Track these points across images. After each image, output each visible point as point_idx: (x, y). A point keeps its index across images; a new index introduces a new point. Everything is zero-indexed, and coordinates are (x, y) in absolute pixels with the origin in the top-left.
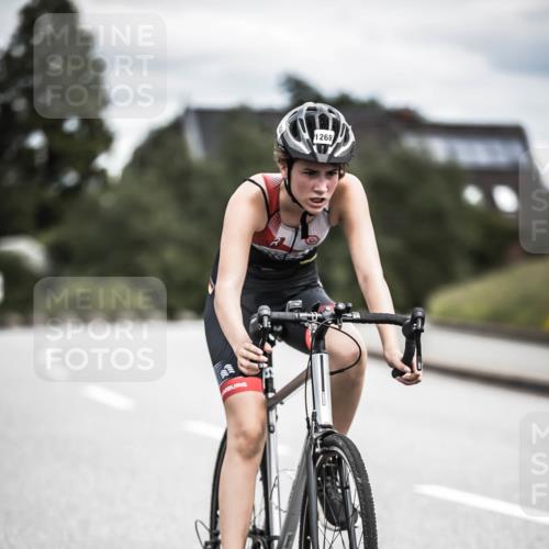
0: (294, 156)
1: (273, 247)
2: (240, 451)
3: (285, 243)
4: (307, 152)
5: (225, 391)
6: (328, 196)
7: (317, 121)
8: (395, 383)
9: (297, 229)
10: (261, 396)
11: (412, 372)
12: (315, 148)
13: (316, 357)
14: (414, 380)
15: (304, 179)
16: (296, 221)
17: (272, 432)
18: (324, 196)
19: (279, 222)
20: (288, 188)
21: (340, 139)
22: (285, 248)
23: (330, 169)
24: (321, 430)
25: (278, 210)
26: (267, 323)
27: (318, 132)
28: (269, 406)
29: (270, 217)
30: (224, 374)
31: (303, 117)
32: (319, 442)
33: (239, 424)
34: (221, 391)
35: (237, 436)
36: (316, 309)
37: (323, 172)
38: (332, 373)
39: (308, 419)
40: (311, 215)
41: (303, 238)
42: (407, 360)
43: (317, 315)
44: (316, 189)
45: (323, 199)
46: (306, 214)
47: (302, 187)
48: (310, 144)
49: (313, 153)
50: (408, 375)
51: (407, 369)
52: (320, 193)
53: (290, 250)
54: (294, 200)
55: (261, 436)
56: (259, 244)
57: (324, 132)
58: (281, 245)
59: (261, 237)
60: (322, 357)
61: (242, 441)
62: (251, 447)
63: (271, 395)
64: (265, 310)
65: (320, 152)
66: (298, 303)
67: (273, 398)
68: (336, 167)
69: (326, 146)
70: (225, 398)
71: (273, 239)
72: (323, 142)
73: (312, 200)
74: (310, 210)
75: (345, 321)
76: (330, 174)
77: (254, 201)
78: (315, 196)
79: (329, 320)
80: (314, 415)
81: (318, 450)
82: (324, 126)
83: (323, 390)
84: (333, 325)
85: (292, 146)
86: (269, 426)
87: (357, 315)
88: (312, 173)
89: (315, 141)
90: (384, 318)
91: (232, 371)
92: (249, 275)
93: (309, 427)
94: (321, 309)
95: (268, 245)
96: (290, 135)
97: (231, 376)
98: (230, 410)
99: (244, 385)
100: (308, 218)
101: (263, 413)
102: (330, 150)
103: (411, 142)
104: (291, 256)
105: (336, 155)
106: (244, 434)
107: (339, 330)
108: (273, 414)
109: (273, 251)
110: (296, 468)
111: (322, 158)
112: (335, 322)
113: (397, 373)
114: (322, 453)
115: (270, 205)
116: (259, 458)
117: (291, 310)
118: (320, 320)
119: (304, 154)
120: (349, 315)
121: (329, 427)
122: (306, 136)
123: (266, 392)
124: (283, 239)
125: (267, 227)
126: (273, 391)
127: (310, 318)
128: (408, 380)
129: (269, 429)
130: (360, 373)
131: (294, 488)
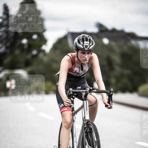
0: (79, 48)
1: (74, 73)
2: (65, 127)
3: (77, 72)
4: (82, 47)
5: (61, 111)
6: (88, 59)
7: (85, 39)
8: (106, 108)
9: (80, 68)
10: (71, 112)
11: (110, 105)
12: (84, 46)
13: (85, 102)
14: (111, 108)
15: (81, 54)
16: (80, 66)
17: (74, 122)
18: (87, 59)
19: (75, 66)
20: (77, 57)
21: (91, 44)
22: (77, 73)
23: (88, 52)
24: (86, 121)
25: (75, 63)
26: (71, 93)
27: (85, 42)
28: (73, 115)
29: (73, 65)
30: (61, 106)
31: (81, 38)
32: (86, 124)
33: (65, 120)
34: (60, 111)
35: (65, 123)
36: (85, 89)
37: (86, 53)
38: (89, 106)
39: (83, 118)
40: (84, 64)
41: (82, 70)
42: (109, 102)
43: (85, 91)
44: (85, 57)
45: (86, 60)
46: (82, 64)
47: (81, 57)
48: (83, 45)
49: (84, 48)
50: (109, 106)
51: (109, 105)
52: (86, 58)
53: (78, 73)
54: (79, 60)
55: (71, 123)
56: (70, 72)
57: (87, 42)
58: (76, 72)
59: (70, 70)
60: (86, 102)
61: (66, 124)
62: (68, 126)
63: (73, 112)
64: (71, 89)
65: (85, 47)
66: (80, 88)
67: (74, 113)
68: (90, 52)
69: (87, 46)
70: (61, 113)
71: (74, 71)
72: (87, 45)
73: (84, 60)
74: (83, 63)
75: (92, 92)
76: (88, 53)
77: (68, 60)
78: (84, 59)
79: (88, 92)
80: (85, 117)
81: (86, 126)
82: (87, 40)
83: (87, 110)
84: (89, 93)
85: (78, 46)
86: (73, 120)
87: (95, 91)
88: (83, 53)
89: (84, 45)
90: (103, 91)
91: (63, 106)
92: (67, 80)
93: (83, 120)
94: (86, 89)
95: (72, 72)
96: (78, 43)
97: (63, 107)
98: (63, 116)
99: (66, 109)
100: (83, 65)
101: (71, 117)
102: (88, 47)
103: (133, 42)
104: (78, 75)
105: (90, 48)
106: (66, 122)
107: (91, 94)
108: (74, 117)
109: (74, 74)
110: (80, 131)
111: (86, 49)
112: (90, 92)
113: (106, 106)
114: (87, 127)
115: (73, 62)
116: (71, 129)
117: (78, 89)
118: (86, 92)
119: (82, 48)
120: (93, 91)
121: (89, 120)
122: (82, 43)
123: (72, 111)
124: (76, 71)
125: (72, 67)
126: (74, 111)
127: (83, 92)
128: (109, 108)
129: (73, 121)
130: (97, 106)
131: (80, 137)
